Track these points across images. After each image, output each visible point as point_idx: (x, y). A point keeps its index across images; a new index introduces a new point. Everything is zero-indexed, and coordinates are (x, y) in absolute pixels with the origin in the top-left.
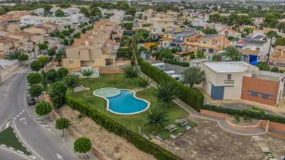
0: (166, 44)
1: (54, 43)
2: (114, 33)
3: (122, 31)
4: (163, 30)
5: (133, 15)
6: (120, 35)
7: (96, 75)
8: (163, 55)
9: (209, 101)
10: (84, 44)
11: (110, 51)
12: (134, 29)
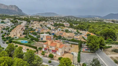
1: (4, 31)
2: (22, 29)
3: (25, 28)
4: (36, 28)
6: (24, 29)
10: (15, 31)
11: (21, 33)
12: (29, 27)
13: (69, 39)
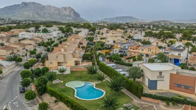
0: (116, 51)
1: (40, 50)
2: (81, 43)
3: (87, 42)
4: (114, 42)
5: (94, 32)
6: (85, 45)
7: (68, 72)
8: (114, 59)
9: (147, 91)
10: (61, 51)
11: (78, 55)
12: (94, 41)
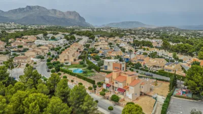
0: (100, 54)
1: (53, 53)
2: (79, 49)
3: (84, 48)
4: (101, 48)
5: (93, 39)
6: (82, 50)
7: (69, 64)
10: (66, 53)
11: (76, 56)
12: (90, 47)
13: (155, 69)
